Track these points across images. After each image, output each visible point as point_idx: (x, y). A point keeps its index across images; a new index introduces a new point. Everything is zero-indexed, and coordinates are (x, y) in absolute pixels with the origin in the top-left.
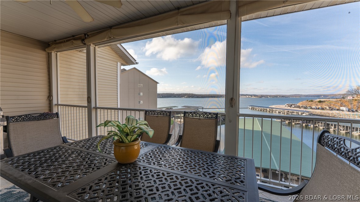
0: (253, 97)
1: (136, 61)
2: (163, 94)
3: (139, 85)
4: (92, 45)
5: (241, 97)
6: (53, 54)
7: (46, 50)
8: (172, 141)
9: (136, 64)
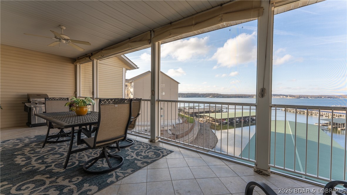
0: (289, 98)
1: (137, 66)
2: (187, 93)
3: (162, 85)
4: (95, 60)
5: (273, 97)
6: (78, 66)
7: (74, 63)
8: (191, 138)
9: (137, 68)
